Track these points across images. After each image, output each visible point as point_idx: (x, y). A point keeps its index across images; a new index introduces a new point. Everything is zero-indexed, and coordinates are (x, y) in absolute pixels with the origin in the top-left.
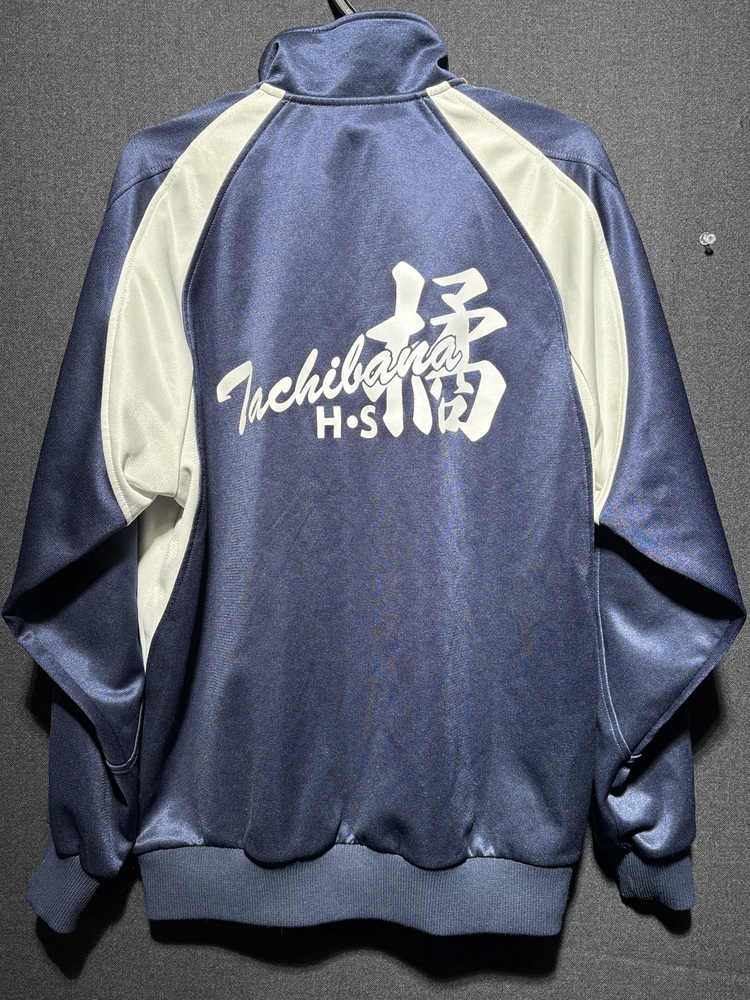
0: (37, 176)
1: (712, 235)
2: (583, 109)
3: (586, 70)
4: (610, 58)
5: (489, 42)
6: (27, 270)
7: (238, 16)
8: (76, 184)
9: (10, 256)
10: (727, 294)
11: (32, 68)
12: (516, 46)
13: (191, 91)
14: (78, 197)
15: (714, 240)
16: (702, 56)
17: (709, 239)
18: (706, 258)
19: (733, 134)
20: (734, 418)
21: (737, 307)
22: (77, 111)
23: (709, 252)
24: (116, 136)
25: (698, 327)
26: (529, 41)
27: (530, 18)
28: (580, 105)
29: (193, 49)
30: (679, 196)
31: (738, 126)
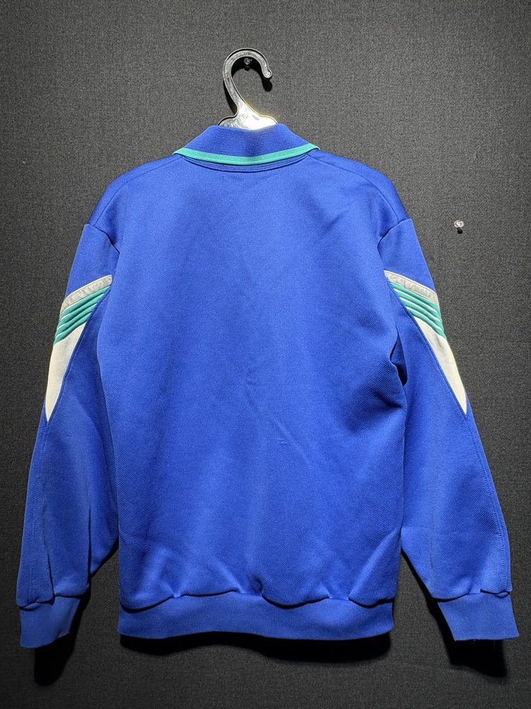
0: (52, 190)
1: (462, 222)
2: (383, 147)
3: (384, 125)
4: (398, 118)
5: (326, 108)
6: (46, 247)
7: (174, 93)
8: (76, 195)
9: (36, 239)
10: (471, 257)
11: (49, 126)
12: (342, 110)
13: (146, 138)
14: (77, 202)
15: (463, 225)
16: (452, 116)
17: (459, 224)
18: (458, 235)
19: (472, 162)
20: (478, 331)
21: (478, 264)
22: (77, 152)
23: (460, 231)
24: (100, 166)
25: (455, 276)
26: (349, 107)
27: (349, 94)
28: (381, 145)
29: (147, 113)
30: (442, 198)
31: (475, 157)
